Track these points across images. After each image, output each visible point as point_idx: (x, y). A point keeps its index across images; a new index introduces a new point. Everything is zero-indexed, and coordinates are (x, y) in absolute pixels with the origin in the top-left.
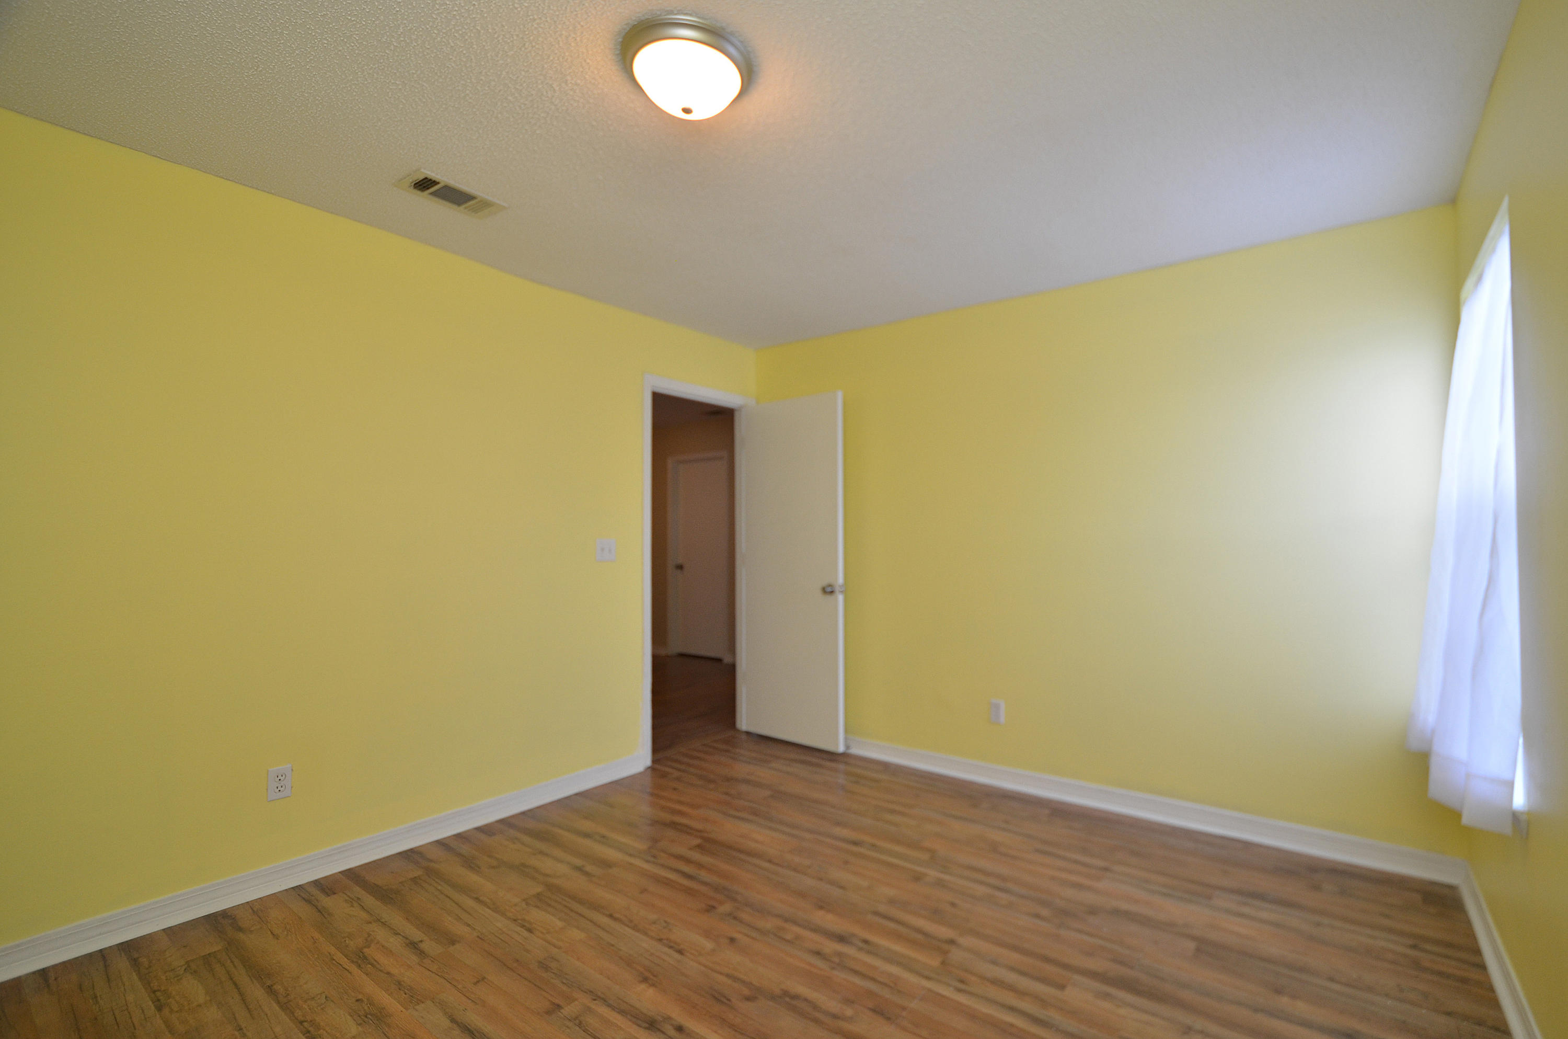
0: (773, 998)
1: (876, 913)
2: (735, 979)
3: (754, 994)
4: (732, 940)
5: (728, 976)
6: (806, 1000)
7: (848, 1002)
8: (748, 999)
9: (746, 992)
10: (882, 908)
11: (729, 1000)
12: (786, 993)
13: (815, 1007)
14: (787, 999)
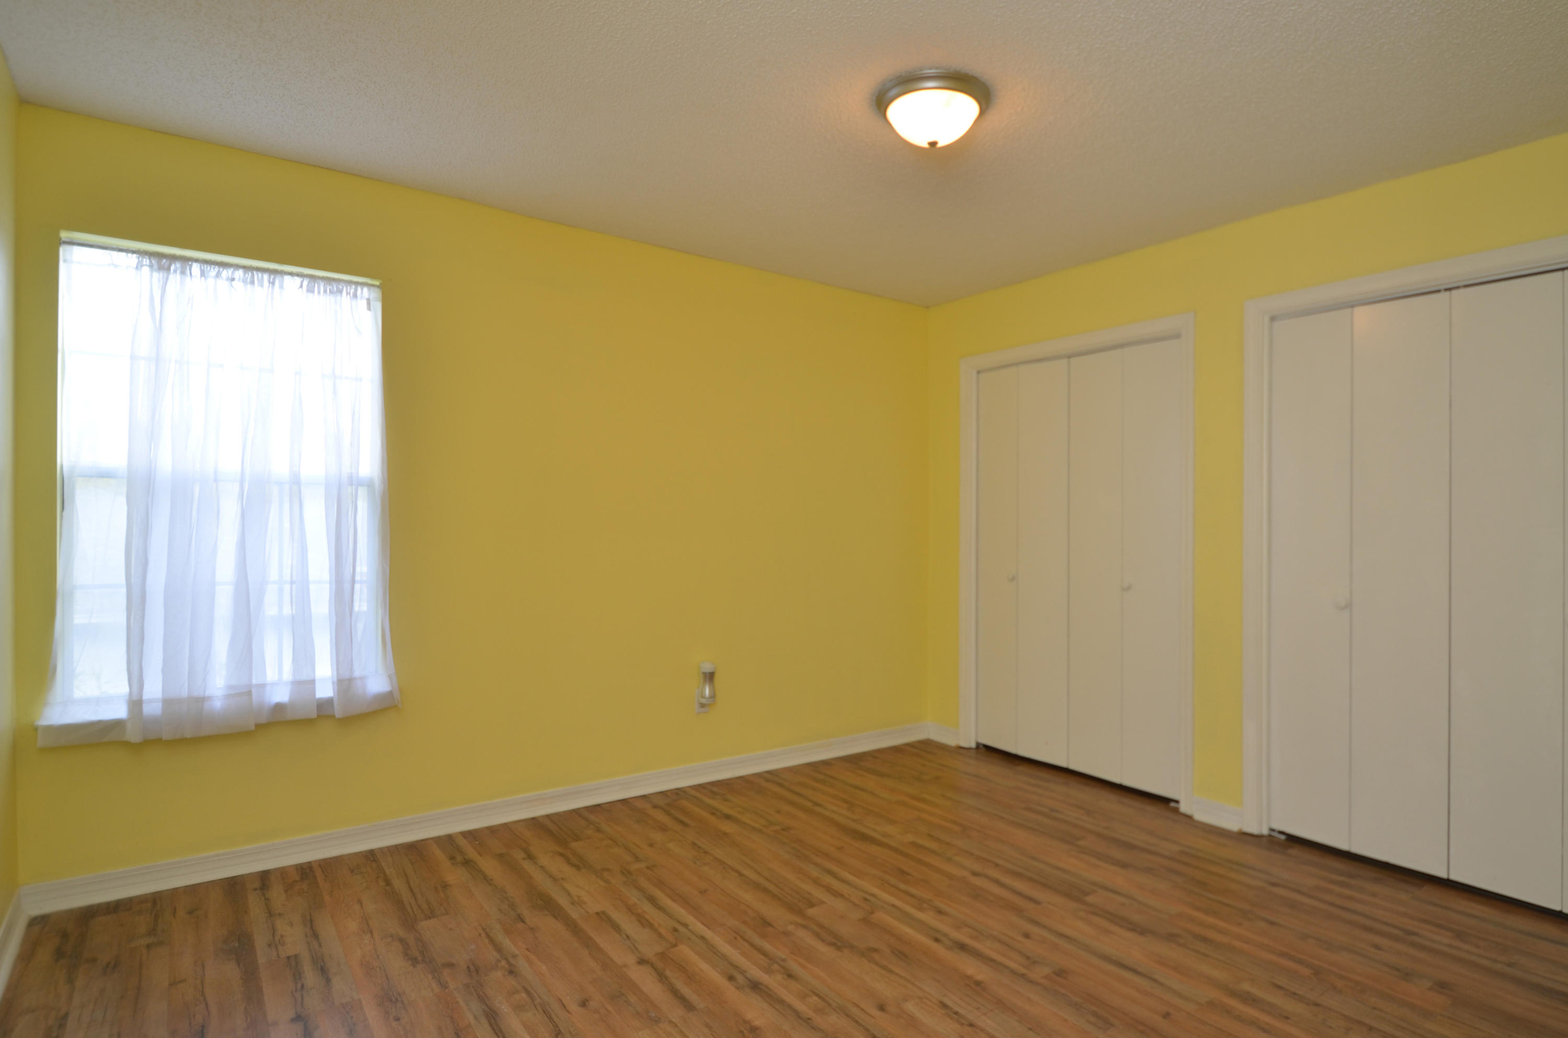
0: (852, 947)
1: (688, 1006)
2: (884, 968)
3: (868, 953)
4: (882, 1008)
5: (891, 971)
6: (823, 941)
7: (786, 934)
8: (875, 950)
9: (876, 956)
10: (676, 1013)
11: (893, 952)
12: (839, 948)
13: (817, 935)
14: (839, 944)
